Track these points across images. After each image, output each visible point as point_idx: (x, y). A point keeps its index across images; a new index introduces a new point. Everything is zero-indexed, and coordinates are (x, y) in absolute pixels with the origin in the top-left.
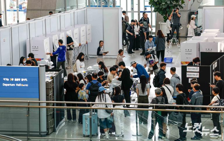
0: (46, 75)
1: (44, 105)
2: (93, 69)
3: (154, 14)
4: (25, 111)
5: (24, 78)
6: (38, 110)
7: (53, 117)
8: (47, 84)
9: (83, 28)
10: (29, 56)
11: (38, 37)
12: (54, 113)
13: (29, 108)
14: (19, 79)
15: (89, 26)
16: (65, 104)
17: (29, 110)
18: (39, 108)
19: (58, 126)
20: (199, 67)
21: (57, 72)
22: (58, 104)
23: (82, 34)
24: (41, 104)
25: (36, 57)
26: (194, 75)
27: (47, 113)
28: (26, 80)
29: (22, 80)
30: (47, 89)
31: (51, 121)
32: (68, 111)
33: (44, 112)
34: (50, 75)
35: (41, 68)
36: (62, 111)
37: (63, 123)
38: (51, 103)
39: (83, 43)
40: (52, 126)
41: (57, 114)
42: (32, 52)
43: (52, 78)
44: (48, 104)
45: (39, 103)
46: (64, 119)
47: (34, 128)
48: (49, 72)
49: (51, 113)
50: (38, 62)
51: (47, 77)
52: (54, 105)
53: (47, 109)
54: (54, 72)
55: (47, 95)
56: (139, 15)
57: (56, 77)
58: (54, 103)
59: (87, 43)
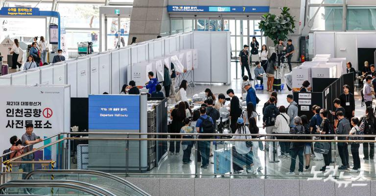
0: (148, 105)
1: (145, 137)
2: (199, 97)
3: (264, 38)
4: (124, 144)
5: (124, 108)
6: (138, 143)
7: (155, 151)
8: (149, 114)
9: (189, 53)
10: (130, 84)
11: (140, 62)
12: (155, 146)
13: (128, 141)
14: (118, 109)
15: (195, 51)
16: (169, 136)
17: (128, 143)
18: (140, 141)
19: (160, 160)
20: (311, 94)
21: (160, 101)
22: (160, 136)
23: (188, 59)
24: (141, 136)
25: (137, 85)
26: (306, 102)
27: (148, 146)
28: (125, 109)
29: (122, 110)
30: (149, 120)
31: (152, 154)
32: (172, 143)
33: (145, 145)
34: (152, 104)
35: (142, 96)
36: (165, 143)
37: (166, 157)
38: (152, 135)
39: (189, 69)
40: (154, 161)
41: (159, 147)
42: (133, 79)
43: (155, 107)
44: (149, 136)
45: (140, 135)
46: (167, 152)
47: (134, 163)
48: (151, 101)
49: (153, 146)
50: (140, 89)
51: (149, 106)
52: (155, 137)
53: (149, 142)
54: (157, 101)
55: (149, 126)
56: (248, 39)
57: (159, 106)
58: (156, 135)
59: (193, 69)
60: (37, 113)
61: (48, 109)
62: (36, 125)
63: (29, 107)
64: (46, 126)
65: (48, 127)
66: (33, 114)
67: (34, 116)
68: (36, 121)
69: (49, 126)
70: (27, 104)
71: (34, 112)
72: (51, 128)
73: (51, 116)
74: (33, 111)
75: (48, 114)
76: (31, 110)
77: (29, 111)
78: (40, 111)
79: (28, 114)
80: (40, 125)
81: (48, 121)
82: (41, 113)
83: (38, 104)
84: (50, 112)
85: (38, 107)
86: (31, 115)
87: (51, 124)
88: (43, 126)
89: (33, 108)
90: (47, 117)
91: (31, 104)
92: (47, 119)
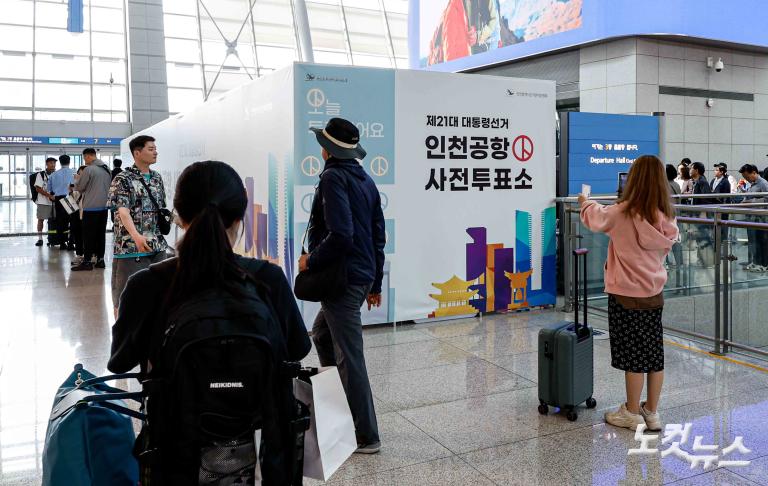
14: (623, 147)
28: (635, 147)
29: (629, 147)
60: (500, 148)
61: (523, 137)
62: (498, 179)
63: (480, 132)
64: (520, 183)
65: (524, 186)
66: (490, 151)
67: (493, 155)
68: (498, 171)
69: (527, 183)
70: (475, 122)
71: (493, 147)
72: (530, 187)
73: (530, 155)
74: (490, 144)
75: (524, 151)
76: (485, 139)
77: (482, 143)
78: (507, 144)
79: (479, 152)
80: (507, 179)
81: (524, 170)
82: (510, 148)
83: (501, 123)
84: (528, 147)
85: (501, 133)
86: (485, 155)
87: (530, 179)
88: (512, 183)
89: (490, 133)
90: (523, 160)
91: (486, 123)
92: (524, 165)
